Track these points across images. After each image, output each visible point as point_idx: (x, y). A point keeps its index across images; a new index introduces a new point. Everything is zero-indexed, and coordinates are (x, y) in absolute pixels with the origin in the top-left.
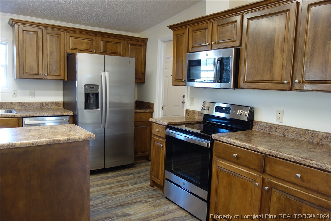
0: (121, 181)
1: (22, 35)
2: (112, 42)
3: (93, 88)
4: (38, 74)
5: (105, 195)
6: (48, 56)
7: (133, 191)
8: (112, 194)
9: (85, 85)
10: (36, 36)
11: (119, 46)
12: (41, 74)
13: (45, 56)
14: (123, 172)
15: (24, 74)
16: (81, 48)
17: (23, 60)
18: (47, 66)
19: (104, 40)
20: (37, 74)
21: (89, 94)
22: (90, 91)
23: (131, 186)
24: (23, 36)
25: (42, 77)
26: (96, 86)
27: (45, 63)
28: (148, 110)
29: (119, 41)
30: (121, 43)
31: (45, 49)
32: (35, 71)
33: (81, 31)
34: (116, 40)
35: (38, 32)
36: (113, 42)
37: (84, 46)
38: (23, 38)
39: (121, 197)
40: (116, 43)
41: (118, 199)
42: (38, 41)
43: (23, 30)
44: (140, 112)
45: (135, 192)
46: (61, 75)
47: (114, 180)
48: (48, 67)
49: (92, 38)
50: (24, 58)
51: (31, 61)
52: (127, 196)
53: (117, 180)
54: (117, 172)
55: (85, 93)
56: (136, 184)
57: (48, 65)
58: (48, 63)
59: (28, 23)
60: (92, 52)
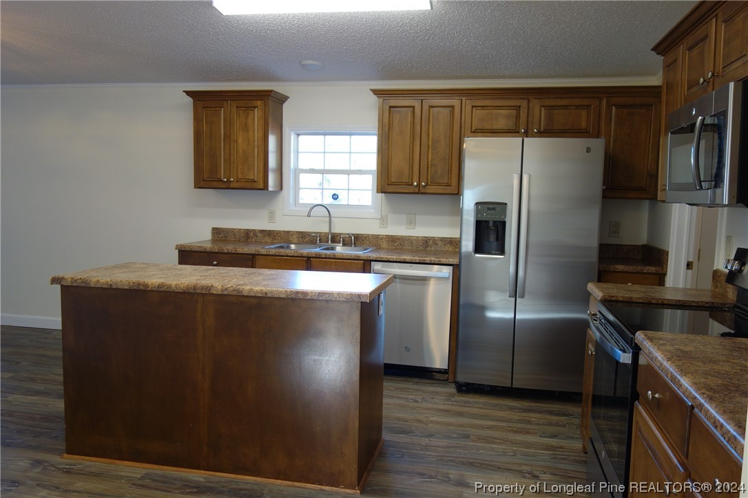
0: (529, 422)
1: (388, 115)
2: (567, 106)
3: (494, 209)
4: (412, 184)
5: (467, 437)
6: (430, 149)
7: (528, 448)
8: (480, 439)
9: (477, 204)
10: (410, 115)
11: (584, 113)
12: (415, 184)
13: (424, 149)
14: (555, 407)
15: (388, 185)
16: (495, 127)
17: (388, 160)
18: (426, 168)
19: (547, 104)
20: (410, 183)
21: (487, 222)
22: (486, 216)
23: (538, 438)
24: (389, 118)
25: (417, 190)
26: (500, 206)
27: (424, 163)
28: (652, 269)
29: (585, 102)
30: (590, 106)
31: (424, 136)
32: (405, 180)
33: (494, 92)
34: (577, 102)
35: (413, 107)
36: (570, 106)
37: (501, 124)
38: (389, 120)
39: (492, 449)
40: (578, 107)
41: (482, 451)
42: (413, 123)
43: (391, 107)
44: (625, 272)
45: (534, 451)
46: (452, 185)
47: (516, 416)
48: (429, 169)
49: (518, 104)
50: (390, 155)
51: (399, 162)
52: (504, 453)
53: (523, 418)
54: (542, 403)
55: (477, 221)
56: (554, 436)
57: (429, 166)
58: (430, 163)
59: (398, 92)
60: (517, 134)
